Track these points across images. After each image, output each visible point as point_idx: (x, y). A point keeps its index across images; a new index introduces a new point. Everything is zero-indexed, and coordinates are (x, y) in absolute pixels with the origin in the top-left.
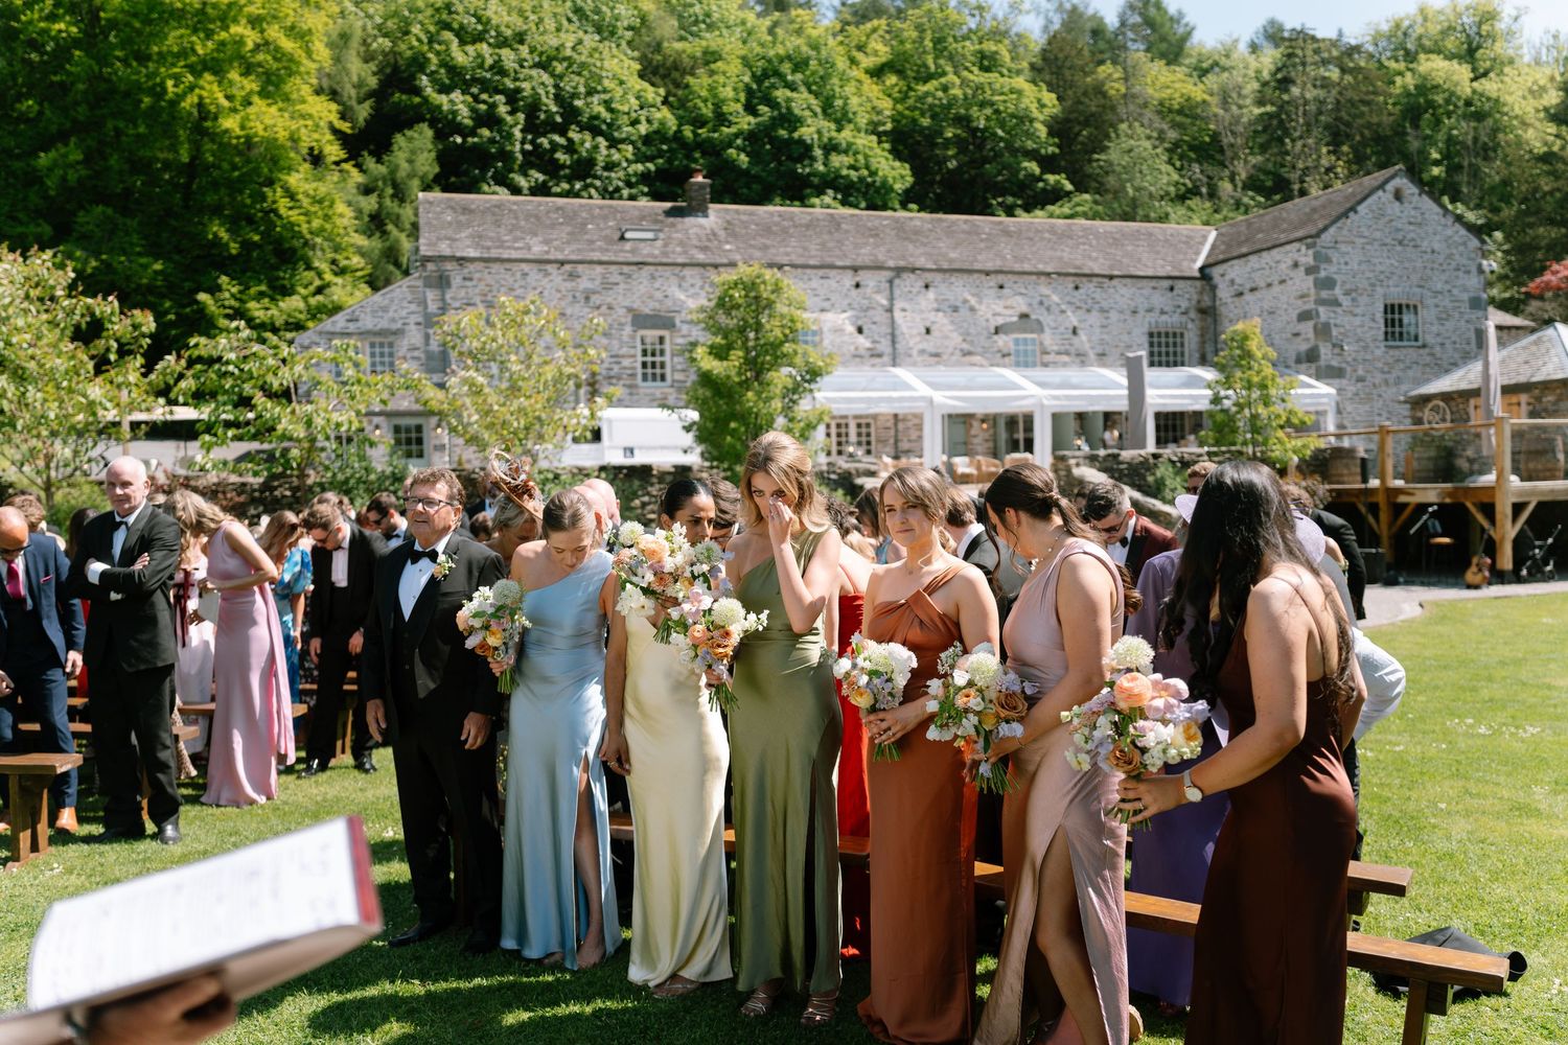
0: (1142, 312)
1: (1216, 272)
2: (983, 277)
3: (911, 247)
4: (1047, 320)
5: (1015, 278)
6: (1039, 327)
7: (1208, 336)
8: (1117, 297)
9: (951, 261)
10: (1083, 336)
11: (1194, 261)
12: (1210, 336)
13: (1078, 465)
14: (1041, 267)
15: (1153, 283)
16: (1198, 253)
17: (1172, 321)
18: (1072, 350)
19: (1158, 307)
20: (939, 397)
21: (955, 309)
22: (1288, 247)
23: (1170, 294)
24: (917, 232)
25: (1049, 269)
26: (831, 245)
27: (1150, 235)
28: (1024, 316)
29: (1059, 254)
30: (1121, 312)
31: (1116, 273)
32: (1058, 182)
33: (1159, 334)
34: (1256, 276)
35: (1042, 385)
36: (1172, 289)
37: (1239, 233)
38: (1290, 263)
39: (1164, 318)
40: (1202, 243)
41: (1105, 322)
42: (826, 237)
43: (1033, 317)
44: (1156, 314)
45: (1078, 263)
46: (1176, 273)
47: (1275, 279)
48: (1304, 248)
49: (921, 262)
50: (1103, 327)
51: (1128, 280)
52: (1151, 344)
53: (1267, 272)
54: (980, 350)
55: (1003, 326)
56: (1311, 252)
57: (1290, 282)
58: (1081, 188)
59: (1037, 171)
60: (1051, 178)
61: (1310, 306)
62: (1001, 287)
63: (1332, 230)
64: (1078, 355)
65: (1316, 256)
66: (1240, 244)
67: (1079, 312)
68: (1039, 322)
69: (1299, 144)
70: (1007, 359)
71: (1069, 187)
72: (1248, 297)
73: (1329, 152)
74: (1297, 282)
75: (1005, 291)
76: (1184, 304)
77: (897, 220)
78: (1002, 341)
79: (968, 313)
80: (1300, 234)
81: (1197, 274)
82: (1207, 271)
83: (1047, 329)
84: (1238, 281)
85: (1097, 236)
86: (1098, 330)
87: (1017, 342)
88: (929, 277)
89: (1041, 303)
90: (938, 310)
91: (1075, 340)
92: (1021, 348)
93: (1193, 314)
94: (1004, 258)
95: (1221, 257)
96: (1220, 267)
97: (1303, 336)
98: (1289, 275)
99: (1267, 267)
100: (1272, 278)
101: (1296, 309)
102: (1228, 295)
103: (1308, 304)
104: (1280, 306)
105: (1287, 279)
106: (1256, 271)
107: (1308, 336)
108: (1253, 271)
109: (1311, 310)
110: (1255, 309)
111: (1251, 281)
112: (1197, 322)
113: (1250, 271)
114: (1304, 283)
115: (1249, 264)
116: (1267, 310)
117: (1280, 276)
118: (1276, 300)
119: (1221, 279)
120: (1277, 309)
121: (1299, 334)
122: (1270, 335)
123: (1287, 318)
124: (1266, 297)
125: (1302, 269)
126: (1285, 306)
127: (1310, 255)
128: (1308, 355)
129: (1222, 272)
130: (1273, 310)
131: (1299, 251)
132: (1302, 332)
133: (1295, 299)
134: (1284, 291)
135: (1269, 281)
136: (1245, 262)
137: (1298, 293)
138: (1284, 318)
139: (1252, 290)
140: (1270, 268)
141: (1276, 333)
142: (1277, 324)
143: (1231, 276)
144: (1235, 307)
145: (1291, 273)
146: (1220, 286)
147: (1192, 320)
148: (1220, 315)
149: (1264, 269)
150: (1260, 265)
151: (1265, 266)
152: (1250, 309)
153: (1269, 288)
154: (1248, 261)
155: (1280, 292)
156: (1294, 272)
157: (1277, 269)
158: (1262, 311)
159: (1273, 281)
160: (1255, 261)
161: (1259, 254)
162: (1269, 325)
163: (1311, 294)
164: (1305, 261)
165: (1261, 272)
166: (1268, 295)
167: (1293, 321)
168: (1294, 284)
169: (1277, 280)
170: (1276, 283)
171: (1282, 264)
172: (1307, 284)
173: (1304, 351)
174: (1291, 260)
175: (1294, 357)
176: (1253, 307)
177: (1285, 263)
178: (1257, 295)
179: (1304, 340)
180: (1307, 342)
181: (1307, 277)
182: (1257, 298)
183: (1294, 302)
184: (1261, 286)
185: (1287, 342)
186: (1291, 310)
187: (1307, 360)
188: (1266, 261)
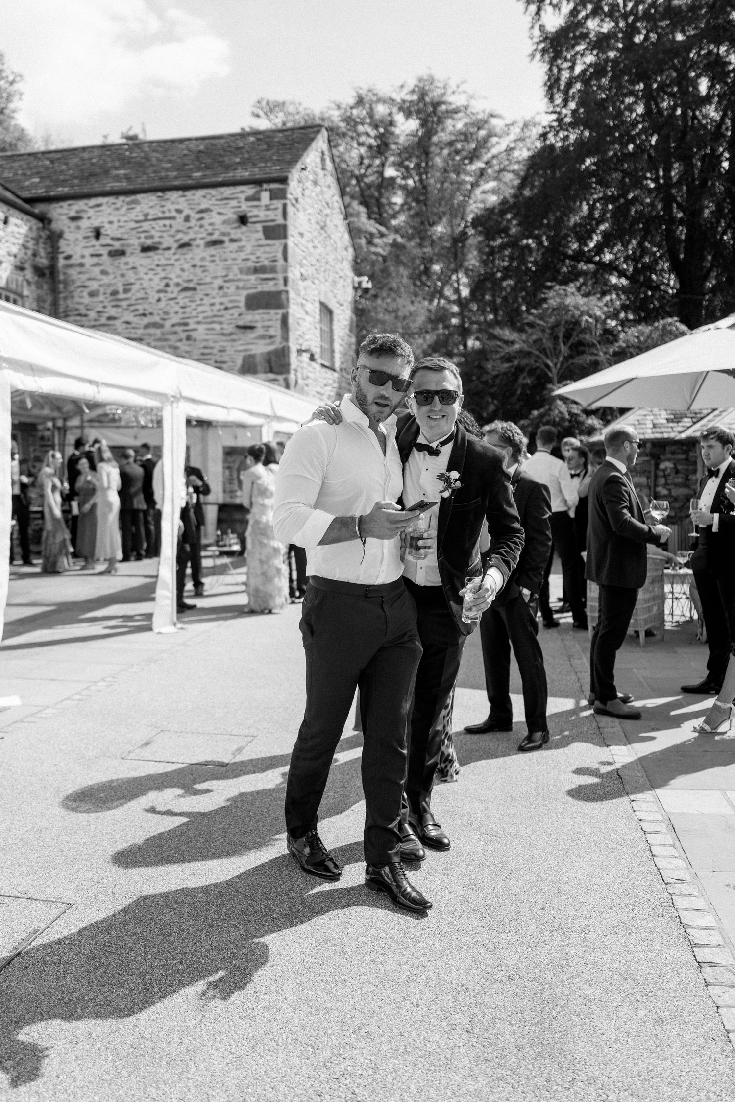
1: (57, 212)
22: (228, 191)
23: (3, 230)
34: (154, 227)
36: (6, 222)
38: (232, 216)
46: (10, 196)
47: (200, 236)
48: (265, 196)
53: (179, 224)
57: (230, 246)
61: (278, 287)
65: (285, 212)
72: (135, 259)
74: (247, 246)
84: (110, 231)
93: (29, 274)
96: (65, 204)
97: (260, 331)
98: (229, 234)
99: (180, 218)
100: (191, 235)
101: (243, 288)
102: (87, 252)
103: (271, 283)
104: (208, 280)
105: (226, 239)
106: (155, 220)
107: (272, 332)
108: (146, 220)
109: (279, 293)
110: (151, 280)
111: (143, 235)
112: (33, 287)
113: (141, 218)
114: (262, 249)
115: (138, 208)
116: (178, 284)
117: (211, 234)
118: (198, 271)
119: (73, 225)
120: (199, 284)
121: (251, 328)
122: (186, 324)
123: (224, 300)
124: (177, 263)
125: (259, 227)
126: (219, 282)
127: (276, 209)
128: (269, 362)
129: (73, 214)
130: (191, 285)
131: (256, 198)
132: (259, 325)
133: (241, 271)
134: (217, 258)
135: (186, 239)
136: (128, 203)
137: (250, 264)
138: (218, 300)
139: (145, 249)
140: (187, 219)
141: (199, 323)
142: (200, 309)
143: (96, 223)
144: (104, 272)
145: (232, 232)
146: (67, 235)
147: (29, 283)
148: (66, 283)
149: (173, 218)
150: (163, 212)
151: (174, 214)
152: (140, 279)
153: (185, 250)
154: (136, 202)
155: (209, 258)
156: (239, 231)
157: (202, 222)
158: (167, 285)
159: (194, 240)
160: (152, 204)
161: (160, 194)
162: (183, 307)
163: (279, 268)
164: (266, 216)
165: (167, 222)
166: (181, 262)
167: (238, 307)
168: (240, 249)
169: (202, 238)
170: (202, 243)
171: (214, 214)
172: (269, 253)
173: (262, 354)
174: (235, 213)
175: (239, 362)
176: (146, 277)
177: (219, 213)
178: (156, 257)
179: (263, 337)
180: (268, 341)
181: (269, 242)
182: (157, 262)
183: (239, 276)
184: (165, 245)
185: (224, 338)
186: (233, 289)
187: (268, 369)
188: (179, 207)
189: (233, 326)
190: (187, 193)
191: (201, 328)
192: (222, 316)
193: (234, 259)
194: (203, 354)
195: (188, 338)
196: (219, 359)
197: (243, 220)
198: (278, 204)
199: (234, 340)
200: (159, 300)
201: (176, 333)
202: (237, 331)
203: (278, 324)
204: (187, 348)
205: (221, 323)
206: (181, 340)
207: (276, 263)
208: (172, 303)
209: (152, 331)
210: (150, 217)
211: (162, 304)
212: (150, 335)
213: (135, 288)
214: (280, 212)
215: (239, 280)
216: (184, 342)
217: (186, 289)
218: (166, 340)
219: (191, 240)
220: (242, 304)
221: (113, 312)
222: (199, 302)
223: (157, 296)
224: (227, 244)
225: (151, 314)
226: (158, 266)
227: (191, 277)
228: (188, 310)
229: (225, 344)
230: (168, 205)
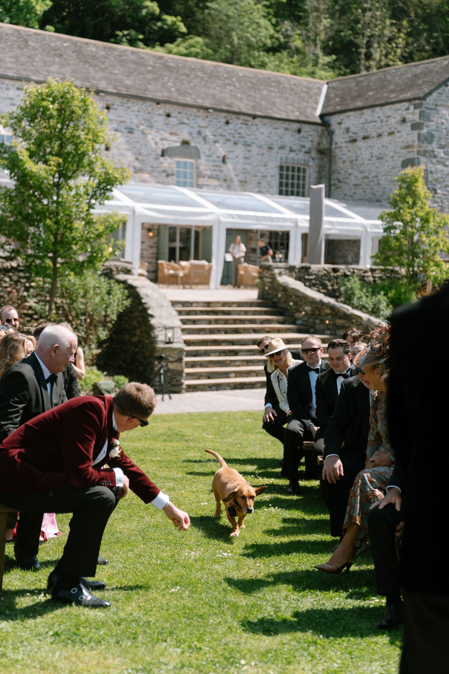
0: (276, 149)
1: (334, 120)
2: (154, 105)
3: (91, 70)
4: (203, 148)
5: (180, 109)
6: (196, 154)
7: (323, 173)
8: (258, 134)
9: (128, 87)
10: (230, 166)
11: (315, 109)
12: (325, 173)
13: (280, 274)
14: (200, 102)
15: (286, 125)
16: (317, 103)
17: (298, 158)
18: (222, 176)
19: (288, 145)
20: (142, 209)
21: (131, 131)
22: (398, 106)
23: (298, 136)
24: (94, 58)
25: (207, 104)
26: (23, 59)
27: (279, 83)
28: (185, 143)
29: (211, 91)
30: (260, 147)
31: (258, 113)
32: (174, 23)
33: (288, 168)
34: (369, 126)
35: (218, 204)
36: (299, 131)
37: (350, 89)
38: (399, 118)
39: (292, 155)
40: (319, 94)
41: (248, 154)
42: (17, 51)
43: (192, 144)
44: (286, 151)
45: (229, 101)
46: (303, 118)
47: (385, 130)
48: (412, 107)
49: (103, 85)
50: (246, 158)
51: (267, 121)
52: (281, 176)
53: (378, 124)
54: (149, 169)
55: (168, 149)
56: (417, 111)
57: (397, 135)
58: (192, 30)
59: (157, 11)
60: (170, 19)
61: (413, 155)
62: (168, 116)
63: (435, 95)
64: (225, 180)
65: (421, 115)
66: (354, 99)
67: (229, 144)
68: (196, 149)
69: (369, 14)
70: (170, 179)
71: (183, 29)
72: (360, 143)
73: (392, 24)
74: (404, 134)
75: (171, 119)
76: (308, 145)
77: (75, 44)
78: (168, 163)
79: (141, 136)
80: (409, 95)
81: (319, 121)
82: (327, 118)
83: (202, 156)
84: (352, 129)
85: (239, 79)
86: (242, 161)
87: (178, 164)
88: (110, 99)
89: (199, 133)
90: (116, 130)
91: (224, 168)
92: (182, 170)
93: (314, 154)
94: (169, 90)
95: (338, 108)
96: (336, 116)
98: (397, 128)
99: (379, 120)
100: (383, 130)
101: (401, 157)
102: (343, 140)
103: (412, 153)
104: (388, 153)
105: (396, 131)
106: (370, 122)
108: (366, 123)
109: (414, 159)
111: (364, 131)
112: (317, 161)
114: (410, 136)
115: (364, 117)
116: (376, 156)
117: (390, 129)
118: (384, 148)
119: (338, 126)
120: (384, 155)
122: (378, 177)
123: (393, 163)
125: (409, 124)
126: (392, 154)
127: (416, 114)
129: (339, 121)
130: (381, 156)
131: (408, 109)
133: (401, 148)
134: (392, 142)
135: (380, 131)
136: (360, 115)
137: (404, 144)
138: (391, 164)
139: (365, 138)
140: (382, 121)
141: (382, 176)
142: (384, 168)
143: (347, 125)
144: (349, 151)
145: (399, 127)
146: (337, 132)
147: (313, 159)
148: (335, 157)
149: (376, 121)
150: (373, 118)
151: (377, 119)
152: (362, 154)
153: (380, 138)
154: (363, 114)
155: (389, 142)
156: (402, 126)
157: (387, 123)
158: (372, 157)
160: (369, 114)
161: (372, 109)
162: (377, 168)
163: (415, 146)
164: (412, 118)
165: (374, 124)
166: (378, 144)
167: (398, 167)
168: (401, 136)
169: (387, 131)
170: (386, 134)
171: (392, 119)
172: (412, 138)
174: (401, 117)
176: (365, 153)
177: (395, 118)
178: (369, 142)
181: (412, 132)
183: (400, 151)
184: (373, 136)
186: (397, 157)
188: (379, 115)
190: (383, 108)
191: (383, 178)
192: (391, 172)
193: (398, 142)
194: (383, 192)
195: (378, 184)
200: (368, 164)
201: (373, 181)
204: (377, 189)
205: (391, 175)
206: (375, 185)
207: (414, 143)
208: (373, 166)
209: (364, 180)
210: (368, 121)
211: (369, 167)
213: (360, 158)
214: (418, 115)
215: (399, 153)
217: (379, 158)
218: (370, 185)
219: (382, 132)
220: (400, 165)
221: (350, 171)
222: (383, 165)
223: (368, 162)
225: (365, 172)
226: (369, 146)
227: (382, 152)
228: (379, 169)
230: (375, 115)
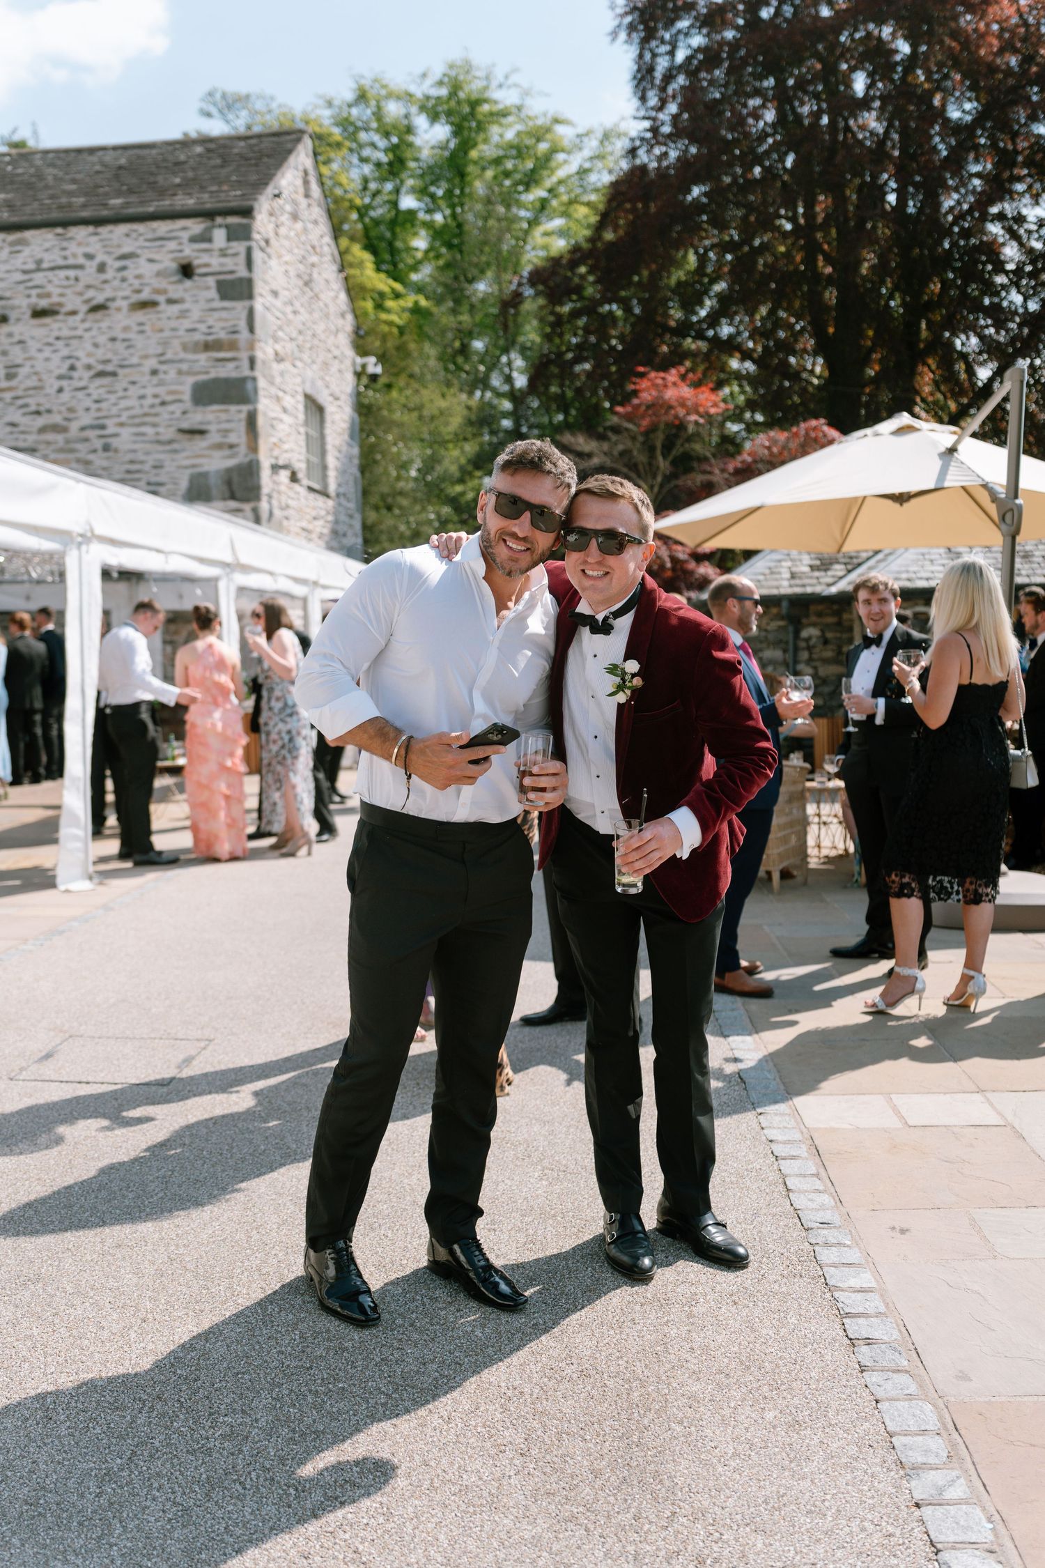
22: (162, 227)
34: (51, 280)
38: (168, 263)
47: (122, 295)
48: (219, 236)
53: (89, 276)
57: (167, 310)
61: (238, 370)
72: (23, 328)
74: (193, 309)
97: (214, 438)
98: (165, 292)
99: (91, 266)
100: (108, 293)
101: (189, 373)
103: (231, 365)
104: (135, 360)
105: (161, 299)
106: (52, 269)
107: (232, 439)
108: (38, 270)
109: (243, 381)
110: (47, 359)
111: (34, 292)
113: (31, 266)
114: (216, 315)
115: (27, 251)
116: (89, 367)
117: (138, 291)
118: (120, 346)
120: (122, 366)
121: (202, 432)
122: (103, 427)
123: (161, 390)
124: (87, 335)
125: (211, 281)
126: (152, 363)
127: (236, 255)
128: (229, 483)
130: (109, 368)
131: (205, 238)
132: (213, 428)
133: (185, 348)
134: (147, 328)
135: (100, 298)
136: (12, 244)
137: (198, 337)
138: (149, 391)
139: (38, 314)
140: (102, 268)
141: (122, 425)
142: (123, 404)
145: (170, 288)
149: (81, 267)
150: (65, 258)
151: (81, 261)
152: (30, 358)
153: (99, 315)
154: (23, 242)
155: (136, 328)
156: (180, 287)
157: (125, 273)
158: (72, 368)
159: (113, 299)
160: (47, 245)
161: (59, 230)
162: (97, 401)
163: (242, 344)
164: (222, 265)
165: (71, 273)
166: (94, 333)
167: (180, 401)
168: (183, 314)
169: (125, 298)
170: (124, 304)
171: (142, 261)
172: (226, 320)
173: (217, 472)
174: (174, 260)
175: (184, 484)
176: (41, 356)
177: (151, 261)
178: (55, 326)
179: (219, 446)
180: (227, 452)
181: (226, 304)
182: (56, 333)
183: (182, 355)
184: (69, 308)
185: (161, 448)
186: (172, 374)
187: (227, 494)
188: (89, 250)
189: (172, 430)
190: (101, 230)
191: (126, 433)
192: (156, 415)
193: (173, 329)
194: (128, 472)
195: (106, 448)
196: (153, 479)
197: (187, 271)
198: (239, 247)
199: (176, 451)
200: (60, 390)
201: (86, 440)
202: (180, 436)
203: (242, 427)
204: (105, 463)
205: (154, 425)
206: (95, 451)
207: (235, 336)
208: (80, 394)
209: (50, 437)
210: (45, 265)
211: (65, 397)
212: (48, 443)
213: (23, 372)
214: (242, 259)
215: (181, 361)
216: (100, 453)
217: (101, 374)
218: (72, 451)
219: (108, 300)
220: (187, 396)
222: (121, 394)
223: (57, 384)
224: (163, 307)
225: (49, 411)
226: (58, 338)
227: (109, 356)
228: (104, 405)
229: (162, 456)
230: (73, 248)
